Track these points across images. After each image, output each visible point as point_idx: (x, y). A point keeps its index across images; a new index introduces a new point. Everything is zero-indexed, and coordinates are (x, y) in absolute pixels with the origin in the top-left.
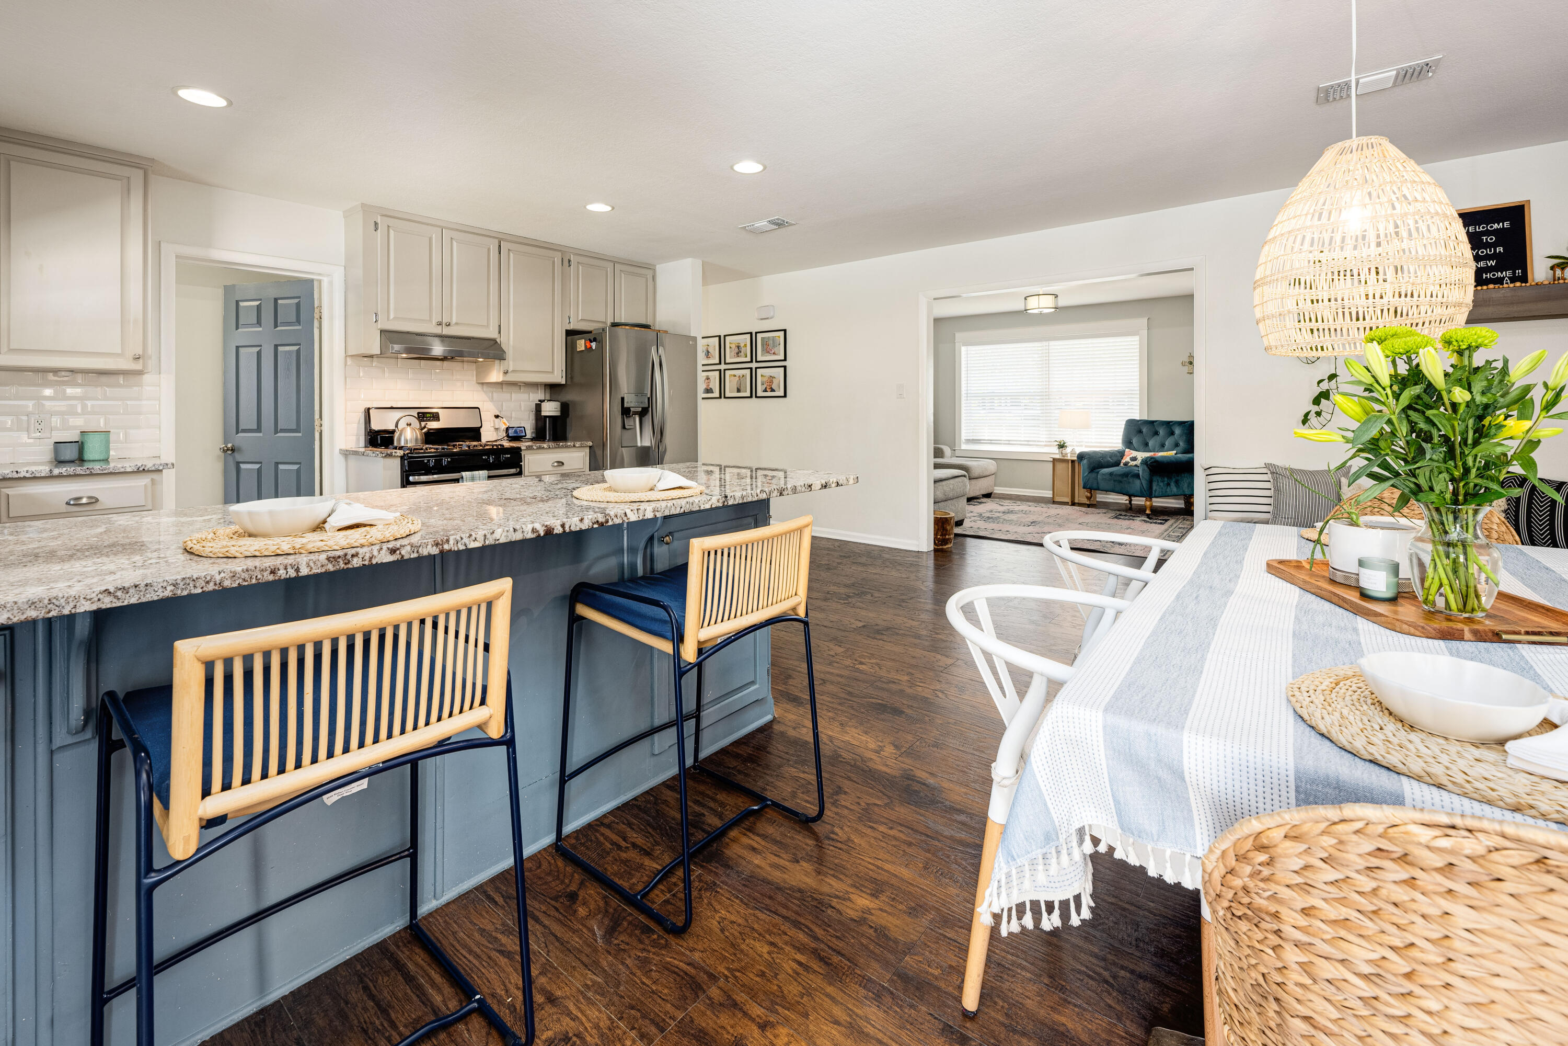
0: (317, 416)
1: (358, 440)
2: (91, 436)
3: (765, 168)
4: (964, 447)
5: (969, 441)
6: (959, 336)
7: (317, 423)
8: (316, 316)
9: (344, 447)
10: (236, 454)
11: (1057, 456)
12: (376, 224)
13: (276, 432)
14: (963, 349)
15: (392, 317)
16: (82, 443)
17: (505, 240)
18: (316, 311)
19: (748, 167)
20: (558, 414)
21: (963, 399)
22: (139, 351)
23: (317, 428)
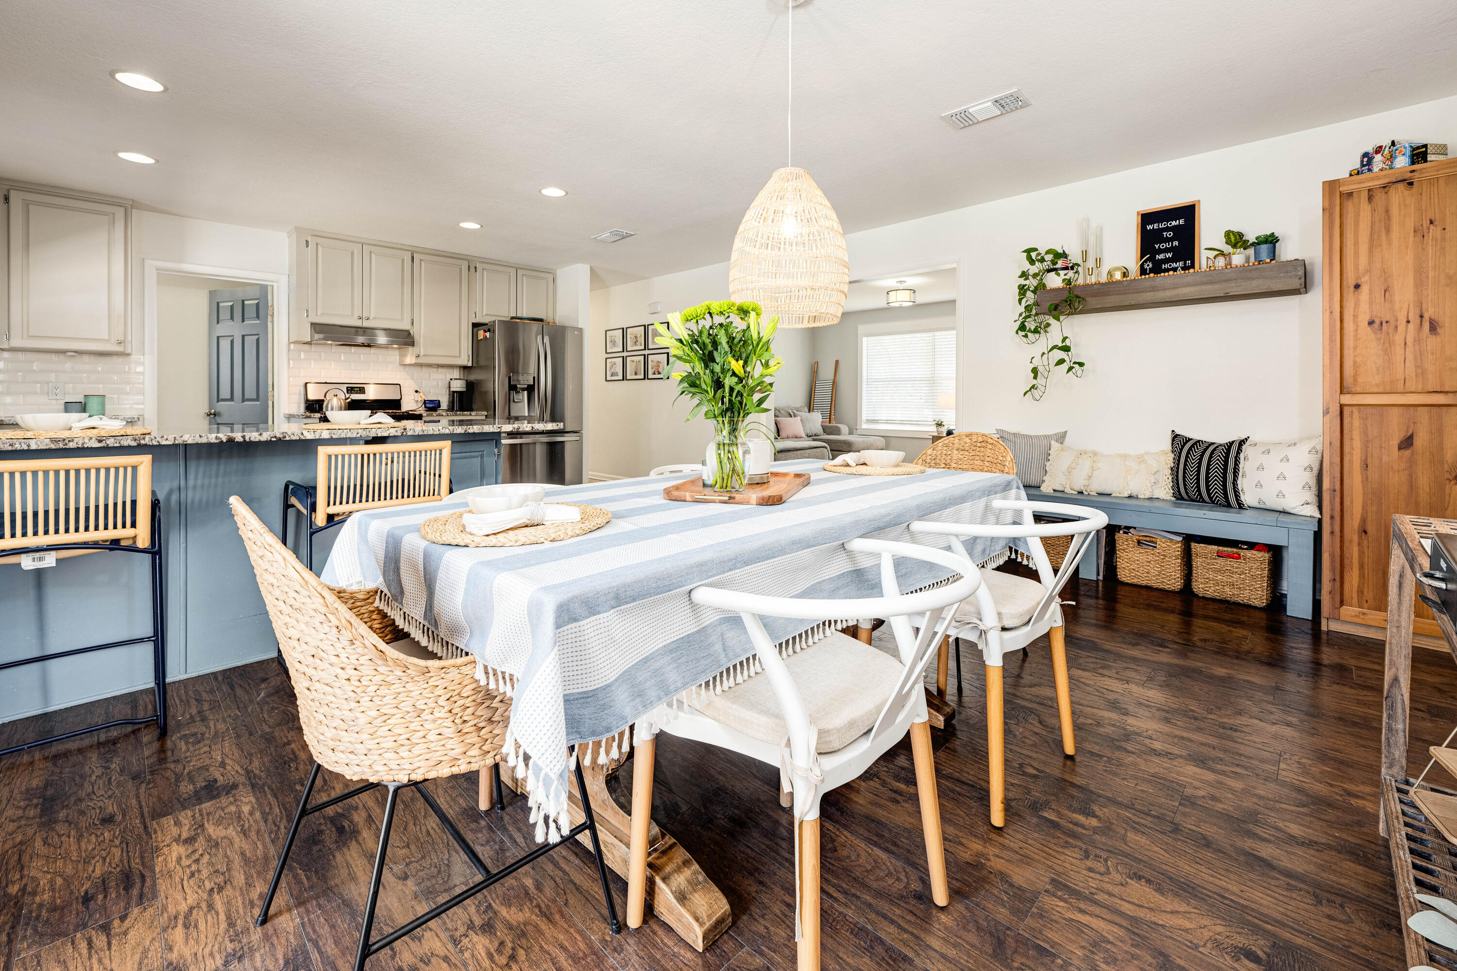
0: (270, 389)
1: (299, 407)
2: (91, 399)
3: (567, 193)
4: (864, 426)
5: (869, 421)
6: (861, 328)
7: (270, 394)
8: (270, 313)
9: (287, 412)
10: (217, 417)
11: (936, 434)
12: (307, 242)
13: (243, 401)
14: (865, 339)
15: (319, 313)
16: (85, 404)
17: (416, 252)
18: (270, 309)
19: (553, 192)
20: (464, 390)
21: (864, 384)
22: (121, 338)
23: (270, 398)
